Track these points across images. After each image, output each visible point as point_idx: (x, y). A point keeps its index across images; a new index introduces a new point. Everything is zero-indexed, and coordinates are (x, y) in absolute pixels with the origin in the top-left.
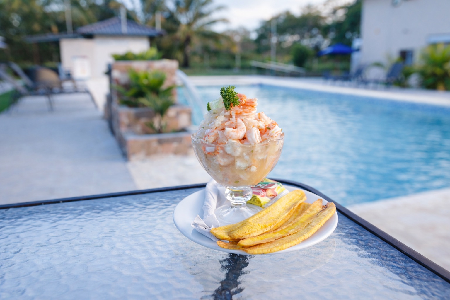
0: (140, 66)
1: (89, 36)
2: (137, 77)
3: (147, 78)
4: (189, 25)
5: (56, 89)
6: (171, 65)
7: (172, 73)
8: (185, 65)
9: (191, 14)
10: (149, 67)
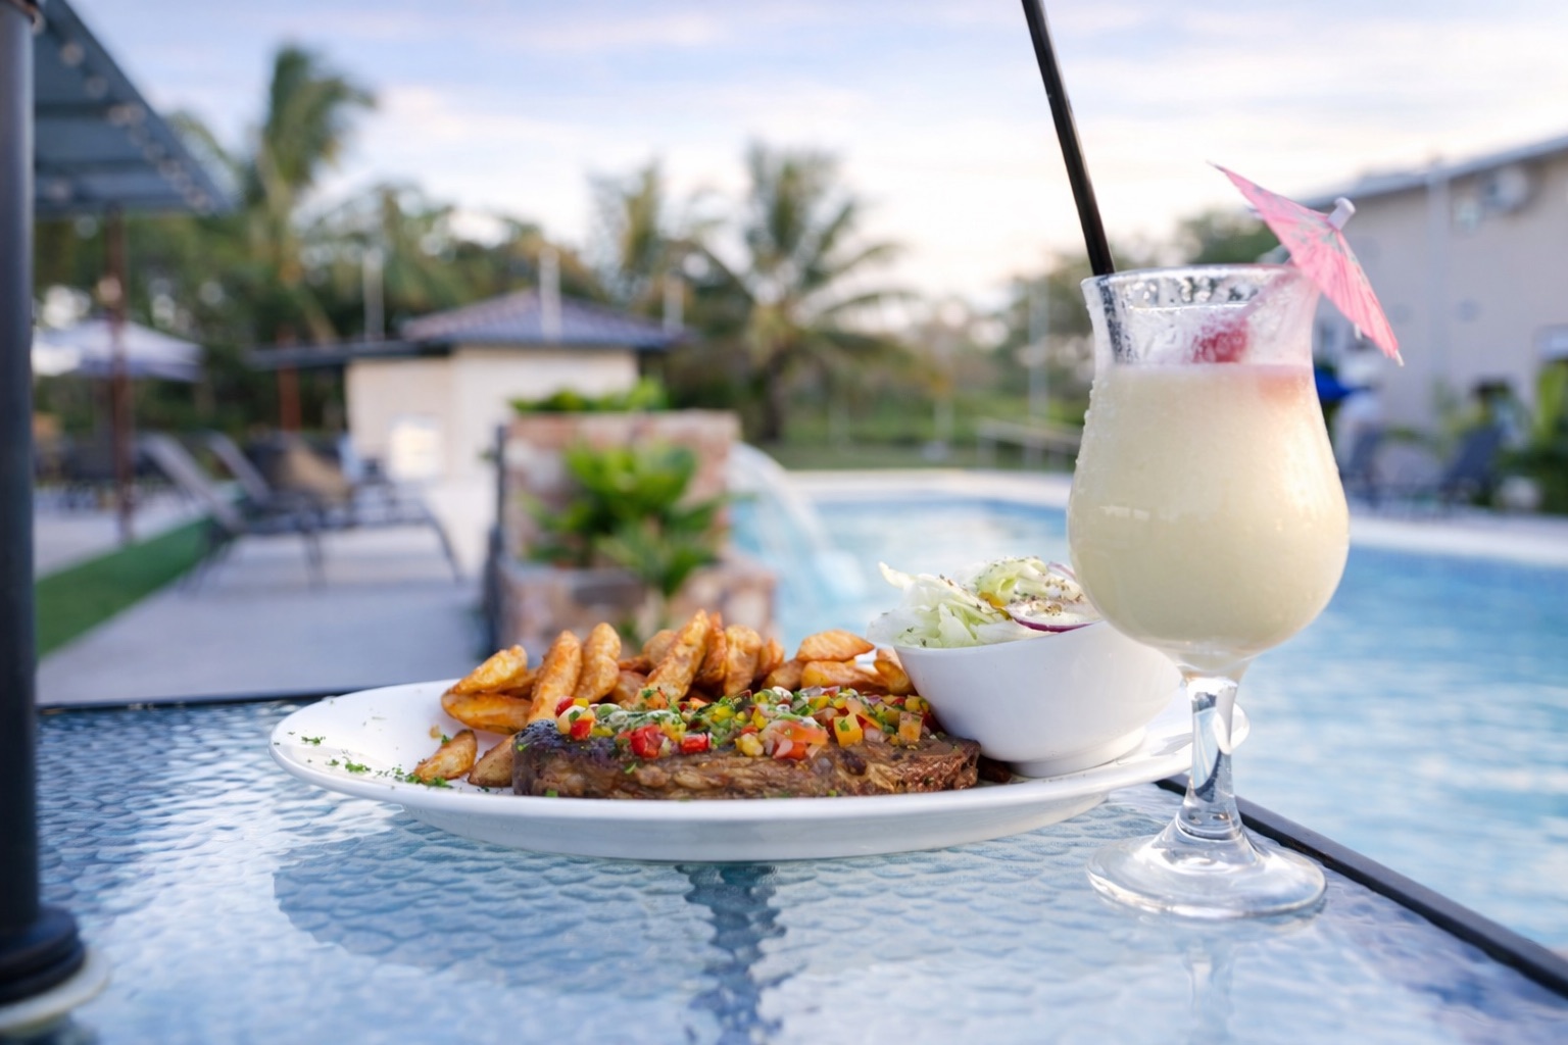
0: (607, 431)
1: (438, 350)
2: (598, 468)
3: (629, 468)
4: (783, 306)
5: (338, 513)
6: (715, 427)
7: (720, 454)
8: (766, 435)
9: (789, 272)
10: (636, 433)
